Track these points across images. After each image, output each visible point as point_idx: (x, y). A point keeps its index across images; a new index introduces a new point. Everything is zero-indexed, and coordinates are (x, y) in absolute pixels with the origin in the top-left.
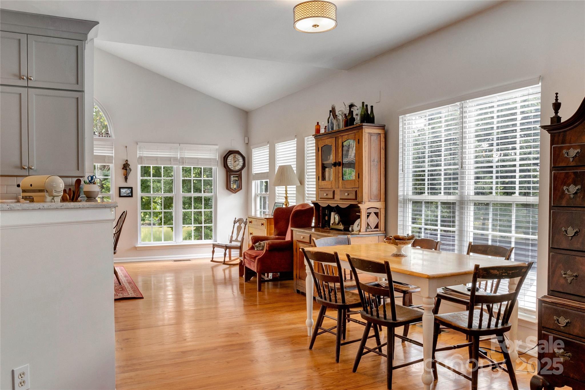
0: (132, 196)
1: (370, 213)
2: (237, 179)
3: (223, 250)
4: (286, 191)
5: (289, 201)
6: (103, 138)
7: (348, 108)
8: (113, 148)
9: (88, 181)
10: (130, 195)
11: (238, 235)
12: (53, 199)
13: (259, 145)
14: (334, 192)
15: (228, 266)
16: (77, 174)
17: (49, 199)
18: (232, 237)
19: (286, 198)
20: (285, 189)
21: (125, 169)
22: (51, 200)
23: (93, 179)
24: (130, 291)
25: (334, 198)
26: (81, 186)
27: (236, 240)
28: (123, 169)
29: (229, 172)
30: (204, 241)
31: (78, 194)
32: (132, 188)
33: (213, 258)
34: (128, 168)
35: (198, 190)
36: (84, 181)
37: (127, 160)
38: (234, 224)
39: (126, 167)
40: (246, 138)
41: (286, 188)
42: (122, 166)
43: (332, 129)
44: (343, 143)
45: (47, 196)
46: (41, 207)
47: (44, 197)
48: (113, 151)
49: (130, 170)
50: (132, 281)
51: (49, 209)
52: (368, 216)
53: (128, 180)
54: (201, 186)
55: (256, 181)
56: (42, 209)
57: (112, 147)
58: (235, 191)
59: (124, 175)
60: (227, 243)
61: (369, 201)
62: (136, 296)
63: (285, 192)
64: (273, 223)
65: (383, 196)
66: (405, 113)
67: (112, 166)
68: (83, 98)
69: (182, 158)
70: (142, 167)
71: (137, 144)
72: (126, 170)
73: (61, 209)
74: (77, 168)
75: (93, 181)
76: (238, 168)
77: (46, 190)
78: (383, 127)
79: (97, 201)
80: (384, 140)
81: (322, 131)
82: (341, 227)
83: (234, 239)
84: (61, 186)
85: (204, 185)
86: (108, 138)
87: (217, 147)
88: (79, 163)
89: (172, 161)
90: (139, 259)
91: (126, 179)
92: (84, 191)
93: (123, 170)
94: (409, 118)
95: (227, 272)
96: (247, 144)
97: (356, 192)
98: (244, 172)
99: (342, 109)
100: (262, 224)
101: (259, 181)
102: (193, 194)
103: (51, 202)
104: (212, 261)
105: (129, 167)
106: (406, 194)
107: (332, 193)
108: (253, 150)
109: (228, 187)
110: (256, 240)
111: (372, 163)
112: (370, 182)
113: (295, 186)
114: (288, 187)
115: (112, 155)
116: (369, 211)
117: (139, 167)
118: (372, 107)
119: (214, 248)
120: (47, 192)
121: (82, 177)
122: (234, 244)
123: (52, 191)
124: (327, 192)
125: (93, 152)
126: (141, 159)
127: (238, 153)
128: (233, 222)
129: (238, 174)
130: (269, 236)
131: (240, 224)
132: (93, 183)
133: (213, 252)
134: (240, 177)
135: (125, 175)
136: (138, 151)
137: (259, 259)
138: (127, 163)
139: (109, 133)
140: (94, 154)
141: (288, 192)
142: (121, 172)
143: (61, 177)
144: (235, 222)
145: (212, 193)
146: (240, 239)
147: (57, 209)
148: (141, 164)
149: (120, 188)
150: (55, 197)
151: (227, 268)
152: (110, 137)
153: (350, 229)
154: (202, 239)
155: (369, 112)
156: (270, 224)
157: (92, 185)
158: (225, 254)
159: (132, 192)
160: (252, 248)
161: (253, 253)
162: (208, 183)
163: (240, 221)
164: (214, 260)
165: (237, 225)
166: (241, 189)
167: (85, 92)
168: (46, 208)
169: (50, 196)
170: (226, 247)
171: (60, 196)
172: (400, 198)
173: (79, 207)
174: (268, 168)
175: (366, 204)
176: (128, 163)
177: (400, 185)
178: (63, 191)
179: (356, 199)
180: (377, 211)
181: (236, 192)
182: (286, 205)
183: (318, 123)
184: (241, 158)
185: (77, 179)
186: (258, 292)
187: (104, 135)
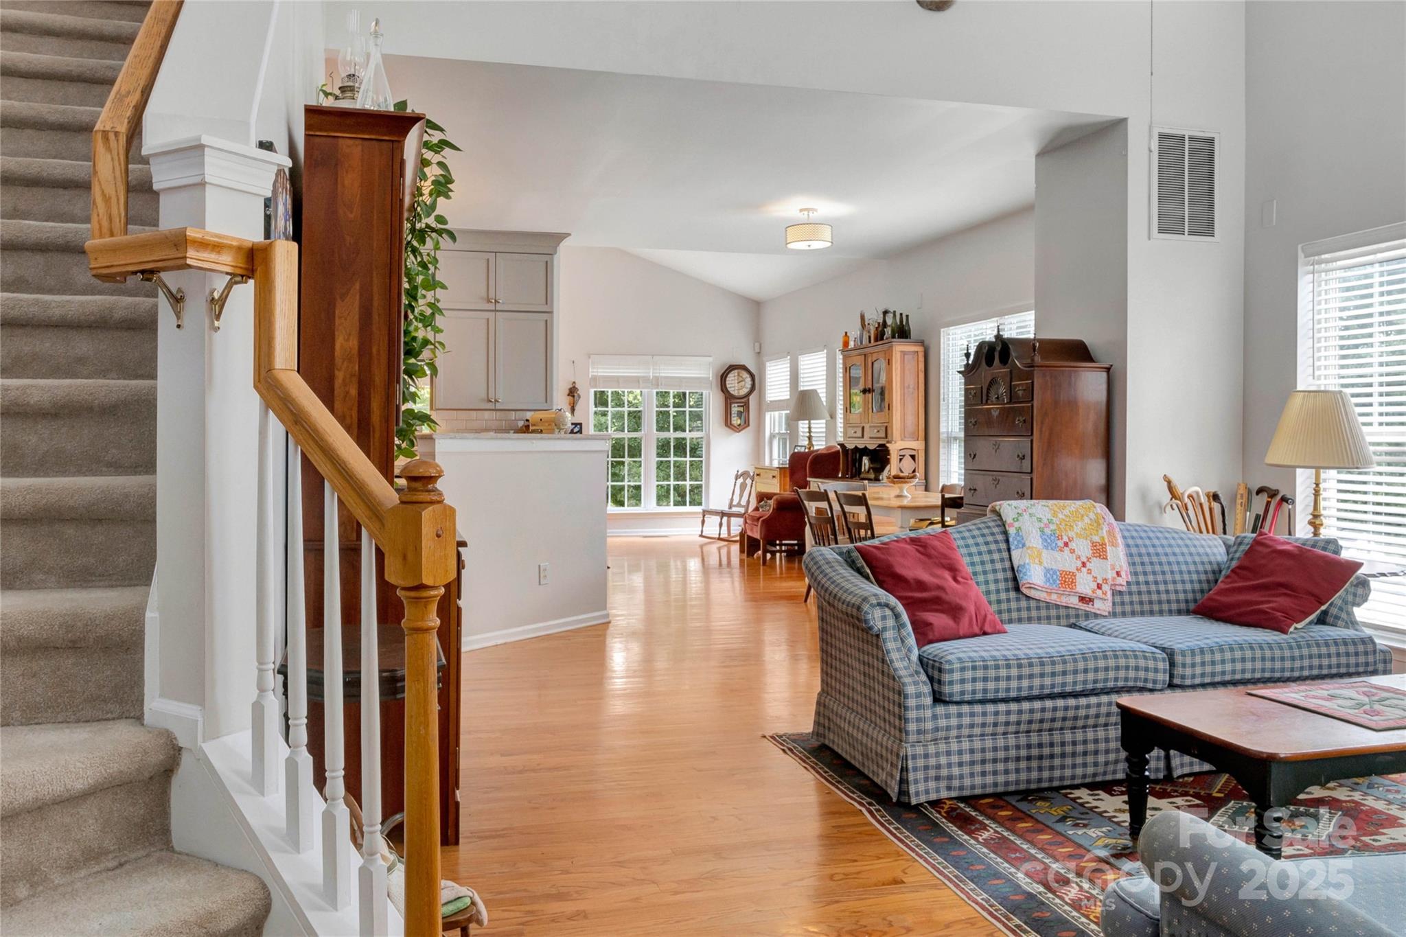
1: (904, 456)
2: (741, 409)
3: (718, 519)
4: (810, 428)
5: (814, 443)
7: (882, 316)
11: (741, 496)
13: (778, 356)
14: (863, 428)
15: (726, 543)
18: (732, 500)
19: (810, 438)
20: (807, 426)
21: (571, 396)
25: (863, 436)
27: (739, 505)
28: (568, 395)
29: (729, 398)
30: (688, 508)
32: (581, 425)
33: (702, 532)
34: (575, 394)
35: (679, 428)
37: (574, 383)
38: (736, 479)
40: (757, 344)
41: (810, 424)
42: (567, 392)
43: (861, 343)
44: (873, 363)
49: (579, 397)
52: (901, 460)
53: (575, 412)
54: (685, 421)
55: (772, 413)
58: (738, 429)
59: (570, 404)
60: (726, 508)
61: (902, 440)
63: (807, 430)
64: (788, 475)
65: (922, 434)
66: (948, 325)
69: (657, 379)
70: (595, 392)
71: (589, 357)
72: (574, 396)
76: (744, 392)
78: (922, 343)
80: (923, 360)
81: (852, 345)
82: (872, 476)
83: (735, 503)
85: (690, 420)
87: (711, 359)
89: (641, 382)
91: (573, 410)
93: (569, 397)
94: (954, 331)
95: (724, 552)
96: (759, 353)
97: (886, 427)
98: (753, 399)
99: (874, 317)
100: (774, 477)
101: (777, 413)
102: (672, 435)
104: (701, 536)
105: (578, 392)
106: (950, 430)
107: (860, 429)
108: (768, 364)
109: (728, 423)
110: (762, 497)
111: (906, 390)
112: (904, 415)
113: (824, 421)
114: (812, 422)
116: (902, 453)
117: (592, 391)
118: (907, 316)
119: (704, 516)
122: (734, 510)
124: (855, 429)
126: (595, 380)
127: (744, 368)
128: (734, 477)
129: (744, 401)
130: (782, 492)
131: (745, 480)
133: (703, 522)
134: (746, 406)
135: (572, 404)
136: (590, 368)
137: (763, 521)
138: (574, 387)
141: (812, 430)
142: (567, 399)
144: (737, 477)
145: (702, 430)
146: (744, 502)
148: (596, 387)
151: (725, 546)
153: (881, 478)
154: (686, 505)
155: (904, 323)
156: (784, 477)
158: (721, 525)
159: (581, 431)
160: (757, 509)
161: (757, 514)
162: (697, 417)
163: (745, 474)
164: (704, 534)
165: (740, 480)
166: (749, 425)
170: (723, 514)
172: (943, 436)
174: (788, 393)
175: (897, 444)
176: (576, 386)
177: (943, 419)
179: (886, 437)
180: (913, 453)
181: (740, 431)
182: (810, 448)
183: (846, 333)
184: (748, 376)
186: (761, 567)
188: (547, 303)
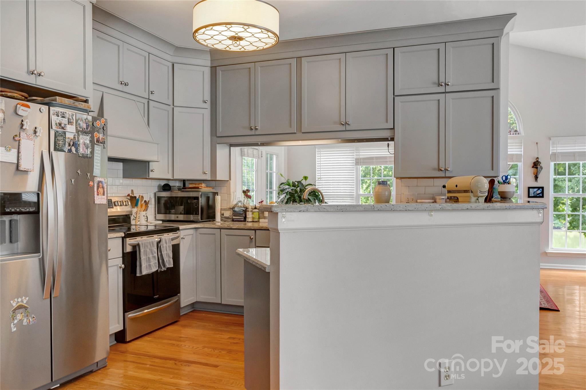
0: (543, 197)
6: (512, 135)
8: (522, 146)
9: (502, 181)
10: (541, 195)
12: (477, 199)
16: (492, 174)
17: (474, 199)
21: (535, 168)
22: (476, 200)
23: (507, 179)
24: (542, 301)
26: (494, 186)
28: (533, 167)
31: (492, 194)
32: (543, 188)
34: (538, 166)
36: (498, 181)
37: (538, 158)
39: (537, 166)
42: (532, 165)
45: (472, 197)
46: (469, 208)
47: (470, 197)
48: (521, 148)
49: (542, 168)
50: (543, 289)
51: (476, 209)
53: (538, 179)
56: (470, 209)
57: (521, 144)
59: (534, 174)
62: (550, 308)
67: (520, 165)
68: (498, 95)
70: (555, 165)
71: (550, 139)
72: (537, 168)
73: (488, 209)
74: (491, 168)
75: (507, 181)
77: (471, 191)
79: (512, 202)
84: (486, 187)
86: (517, 135)
88: (493, 163)
90: (549, 266)
91: (536, 178)
92: (499, 192)
93: (533, 169)
103: (476, 202)
105: (540, 165)
115: (521, 153)
117: (552, 164)
120: (472, 192)
121: (495, 177)
123: (477, 192)
125: (507, 151)
126: (554, 156)
132: (508, 182)
135: (536, 174)
136: (551, 147)
138: (537, 161)
139: (518, 130)
140: (508, 153)
142: (531, 171)
143: (485, 177)
147: (484, 209)
148: (555, 161)
149: (529, 188)
150: (480, 198)
152: (518, 134)
157: (506, 185)
159: (542, 192)
167: (501, 89)
168: (473, 209)
169: (474, 196)
171: (485, 196)
173: (505, 208)
176: (539, 161)
178: (487, 192)
185: (490, 179)
187: (512, 133)
188: (493, 82)
